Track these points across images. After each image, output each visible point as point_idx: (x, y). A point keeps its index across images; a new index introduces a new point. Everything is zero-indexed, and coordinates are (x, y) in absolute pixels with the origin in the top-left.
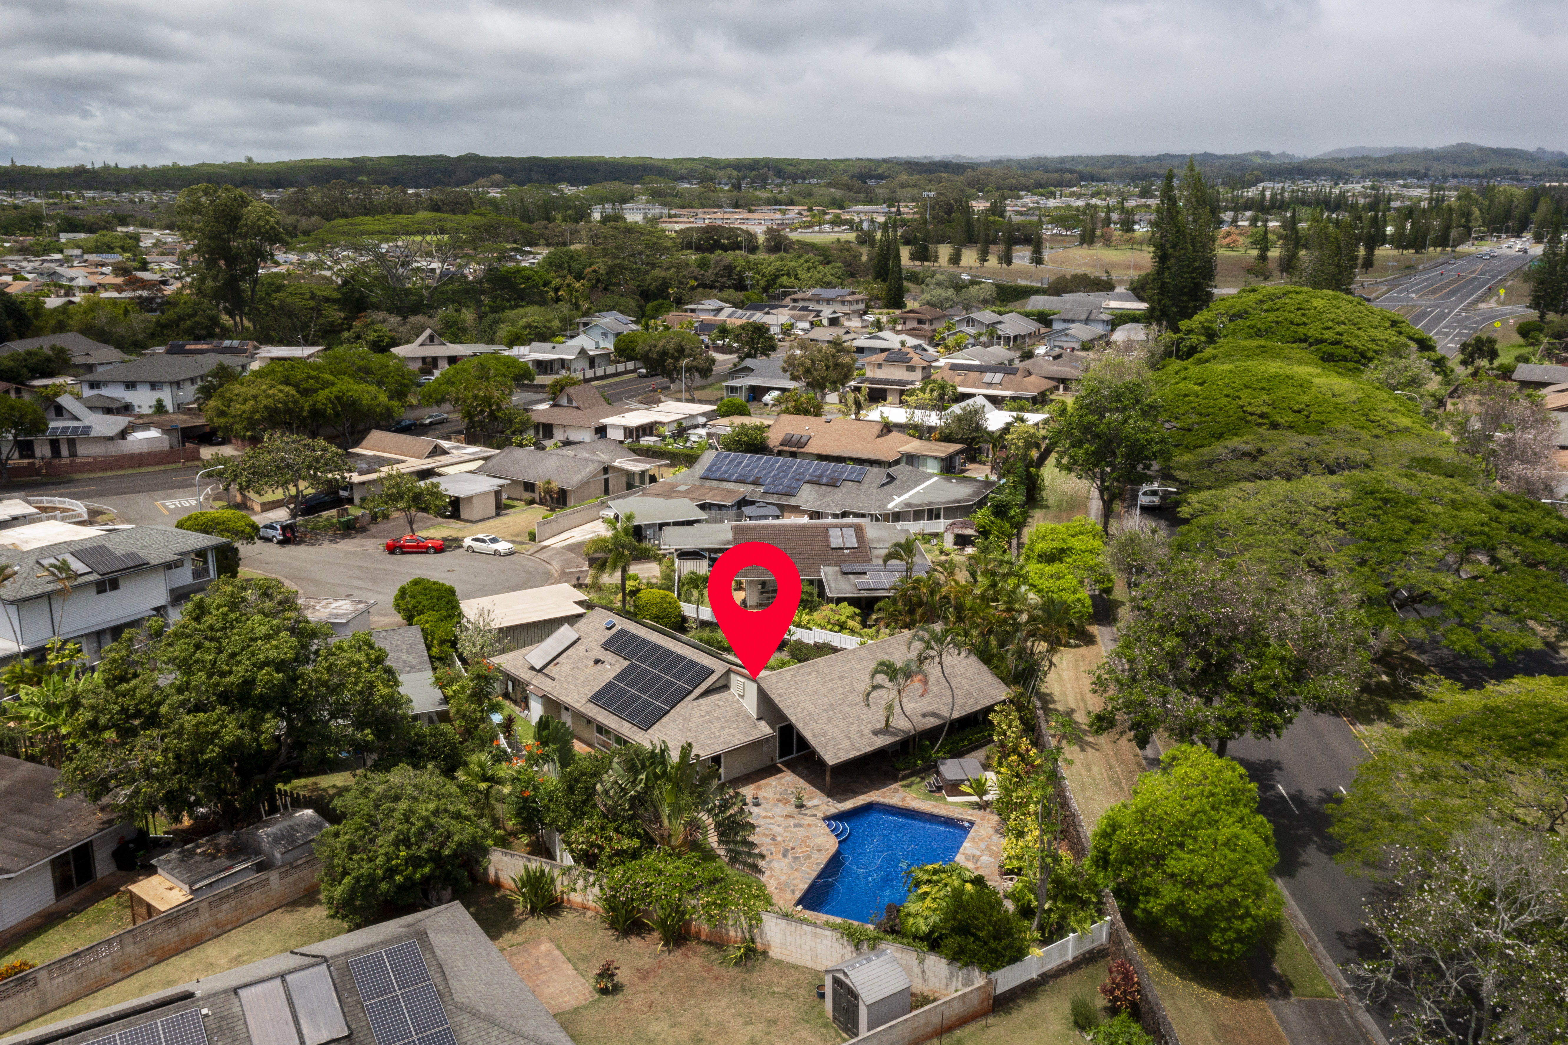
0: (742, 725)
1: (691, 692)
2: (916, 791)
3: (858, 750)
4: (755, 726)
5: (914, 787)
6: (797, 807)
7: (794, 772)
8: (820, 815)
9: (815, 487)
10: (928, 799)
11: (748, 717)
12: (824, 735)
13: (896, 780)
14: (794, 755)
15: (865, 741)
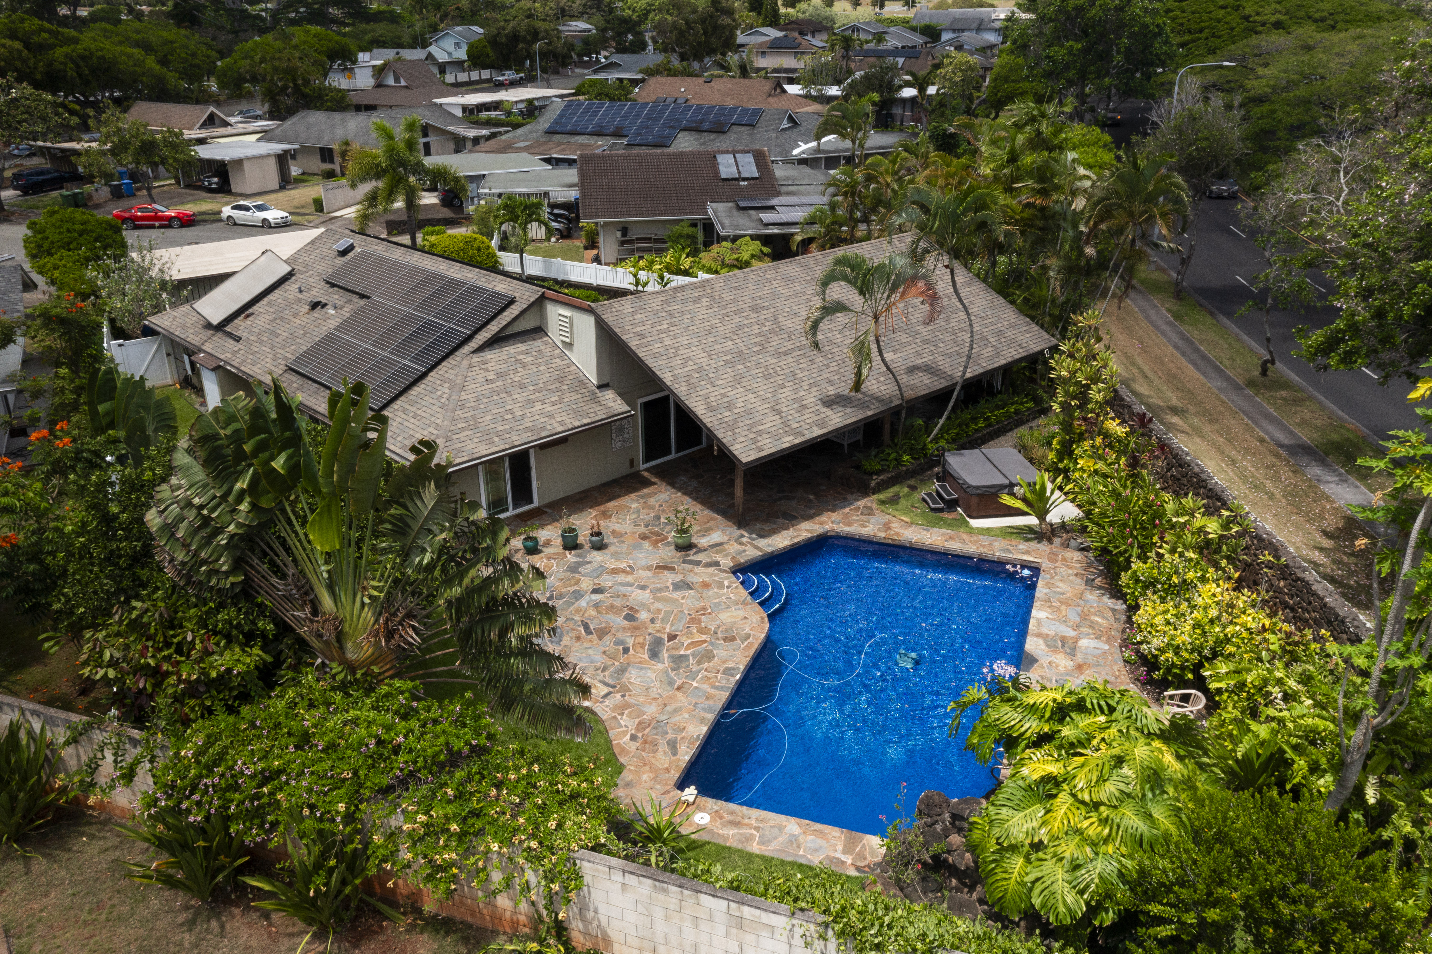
0: (569, 397)
1: (469, 338)
2: (907, 511)
3: (797, 433)
4: (595, 399)
5: (903, 502)
6: (679, 548)
7: (672, 484)
8: (727, 562)
9: (695, 135)
10: (934, 524)
11: (581, 382)
12: (730, 407)
13: (865, 491)
14: (673, 456)
15: (809, 417)
